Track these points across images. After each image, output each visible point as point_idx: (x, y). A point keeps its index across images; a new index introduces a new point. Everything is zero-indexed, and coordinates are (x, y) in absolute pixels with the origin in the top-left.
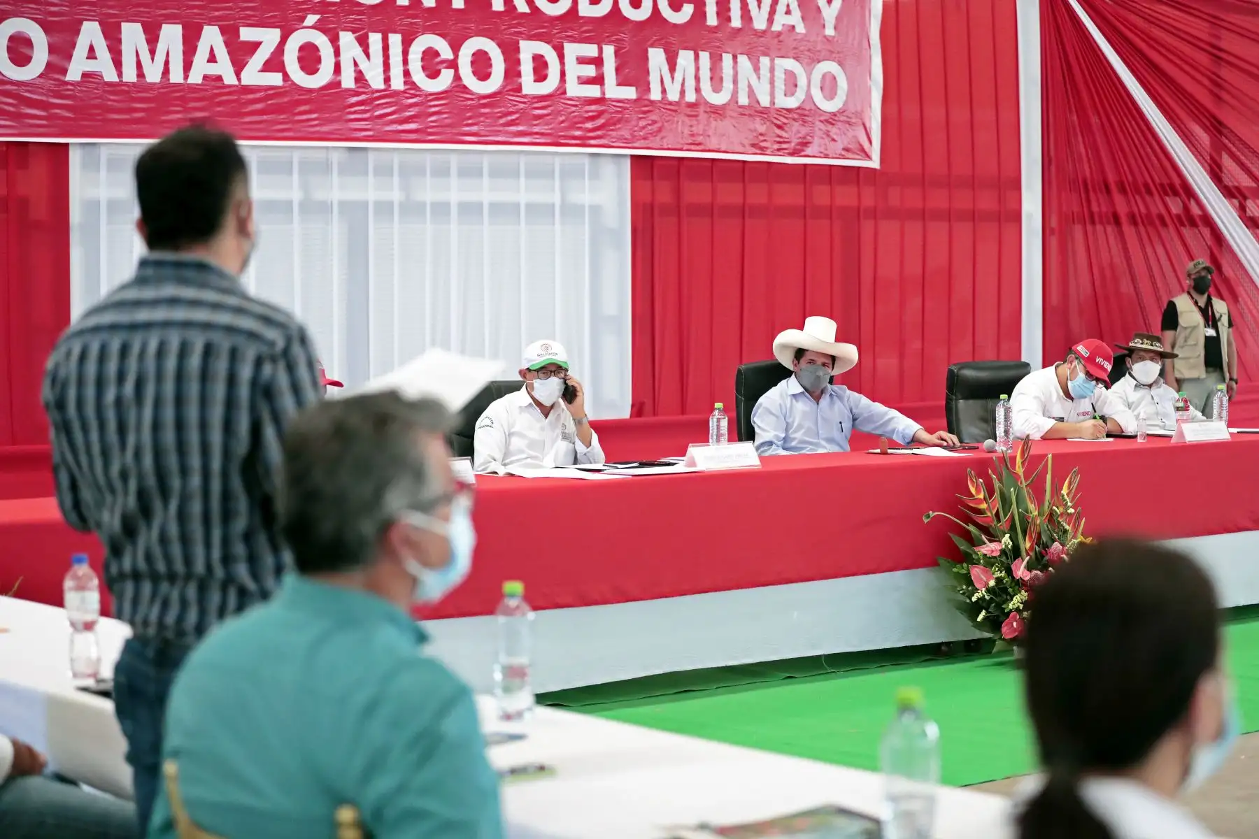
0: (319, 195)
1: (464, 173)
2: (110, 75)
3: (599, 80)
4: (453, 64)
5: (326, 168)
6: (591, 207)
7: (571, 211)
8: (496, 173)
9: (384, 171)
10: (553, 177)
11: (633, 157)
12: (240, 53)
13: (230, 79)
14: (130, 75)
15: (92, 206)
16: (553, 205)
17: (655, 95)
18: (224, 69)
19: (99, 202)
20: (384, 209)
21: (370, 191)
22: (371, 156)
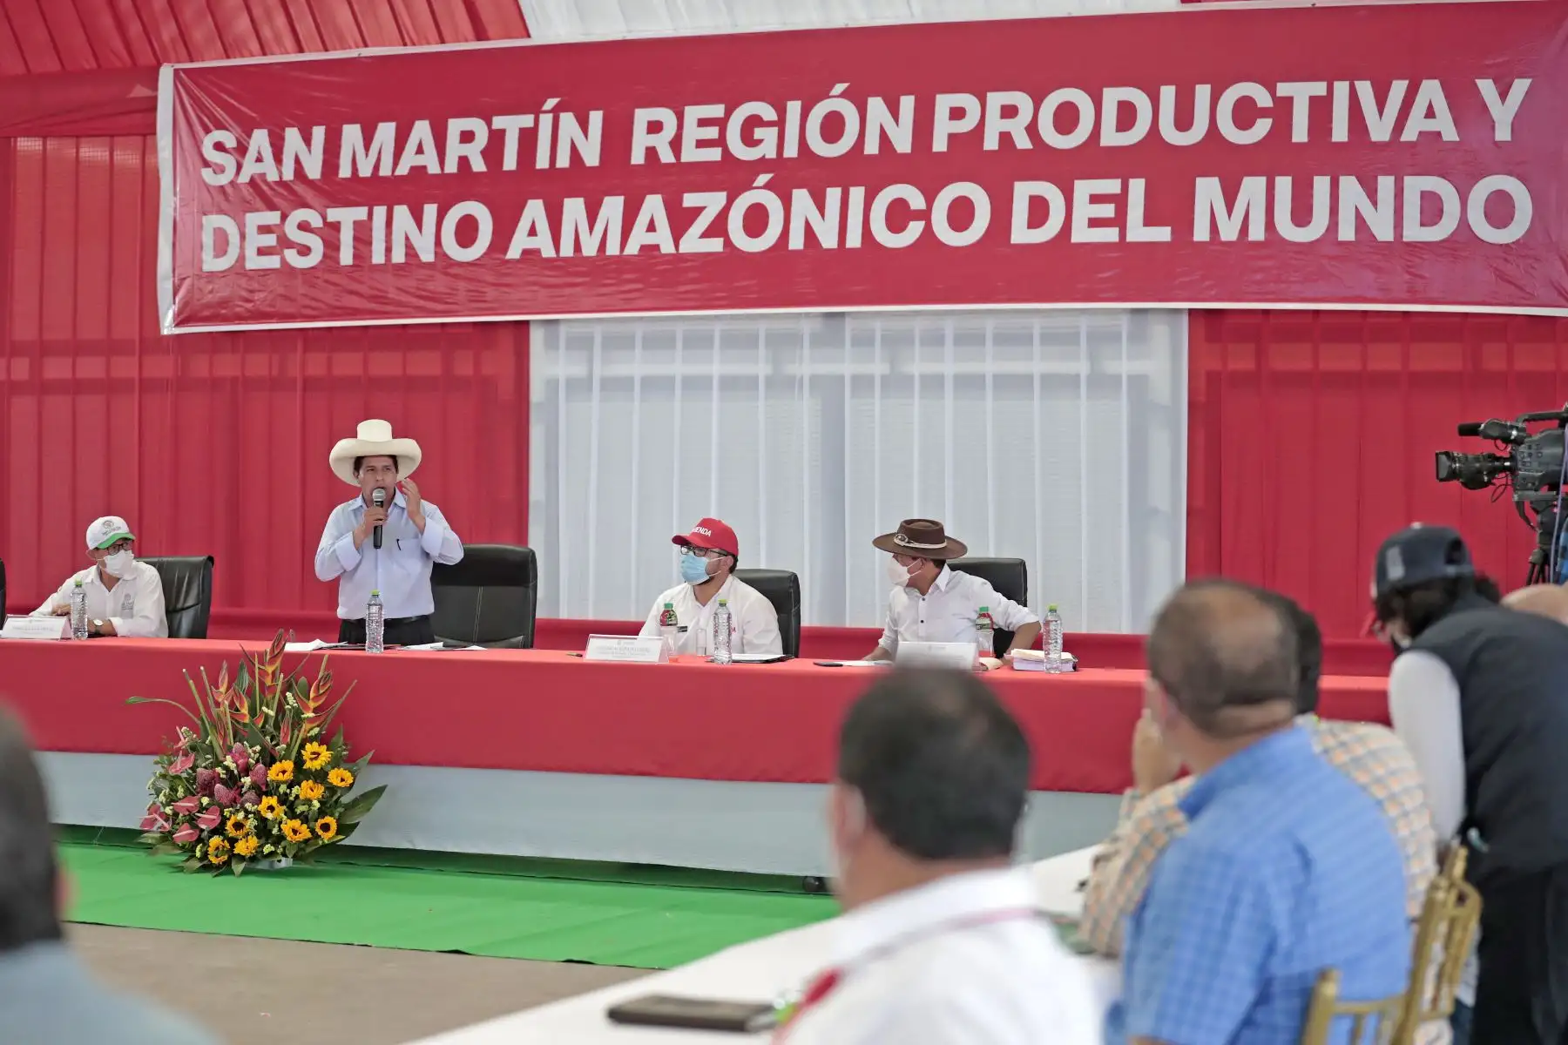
0: (791, 369)
1: (961, 340)
2: (548, 252)
3: (1120, 221)
4: (925, 215)
5: (794, 340)
6: (1130, 378)
7: (1102, 383)
8: (1002, 339)
9: (863, 341)
10: (1078, 343)
11: (1191, 312)
12: (681, 220)
13: (667, 247)
14: (567, 250)
15: (552, 385)
16: (1078, 376)
17: (1201, 233)
18: (663, 239)
19: (558, 380)
20: (862, 384)
21: (846, 366)
22: (849, 325)
